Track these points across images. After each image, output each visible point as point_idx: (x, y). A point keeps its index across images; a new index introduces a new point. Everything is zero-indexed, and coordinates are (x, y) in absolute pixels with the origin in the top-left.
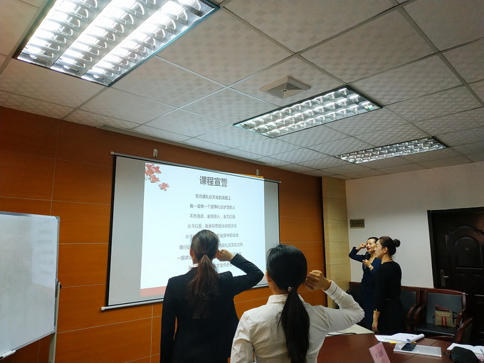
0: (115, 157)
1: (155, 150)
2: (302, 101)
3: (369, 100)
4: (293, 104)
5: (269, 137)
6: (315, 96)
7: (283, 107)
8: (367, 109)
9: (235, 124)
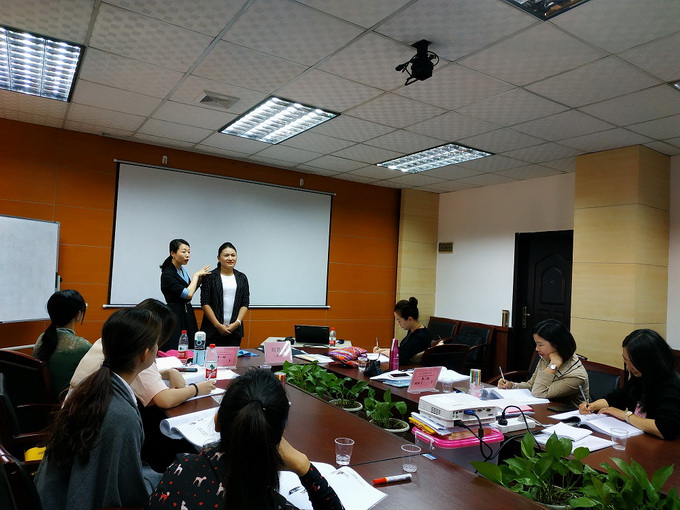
0: (118, 164)
1: (165, 157)
2: (252, 109)
3: (315, 108)
4: (248, 112)
5: (271, 144)
6: (258, 105)
7: (243, 115)
8: (326, 116)
9: (220, 131)
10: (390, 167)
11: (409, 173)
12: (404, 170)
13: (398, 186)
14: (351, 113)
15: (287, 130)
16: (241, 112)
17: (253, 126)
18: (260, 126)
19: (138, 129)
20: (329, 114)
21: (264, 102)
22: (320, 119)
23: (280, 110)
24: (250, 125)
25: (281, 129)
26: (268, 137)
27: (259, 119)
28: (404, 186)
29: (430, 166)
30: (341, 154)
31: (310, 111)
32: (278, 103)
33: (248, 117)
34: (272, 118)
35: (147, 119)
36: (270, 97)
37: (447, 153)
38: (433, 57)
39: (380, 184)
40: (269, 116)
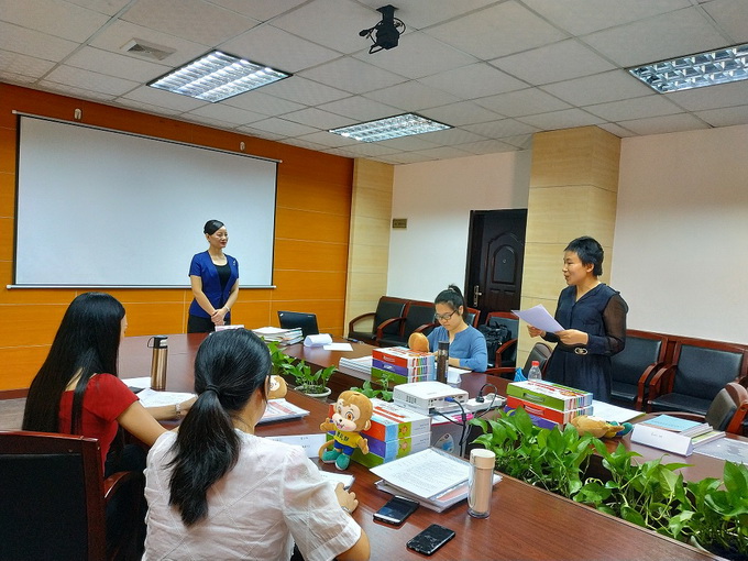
0: (19, 117)
2: (191, 62)
3: (265, 66)
4: (185, 65)
5: (208, 102)
6: (198, 58)
7: (178, 68)
8: (277, 76)
9: (148, 84)
10: (343, 134)
11: (364, 142)
12: (358, 138)
13: (350, 155)
14: (304, 74)
15: (230, 88)
16: (176, 65)
17: (189, 81)
18: (197, 82)
19: (45, 76)
20: (279, 74)
21: (205, 55)
22: (269, 79)
23: (222, 65)
24: (186, 79)
25: (222, 87)
26: (206, 94)
27: (196, 74)
28: (356, 156)
29: (386, 135)
30: (290, 117)
31: (258, 69)
32: (221, 58)
33: (184, 71)
34: (212, 74)
35: (58, 64)
36: (213, 51)
37: (405, 123)
38: (398, 25)
39: (331, 152)
40: (209, 71)
